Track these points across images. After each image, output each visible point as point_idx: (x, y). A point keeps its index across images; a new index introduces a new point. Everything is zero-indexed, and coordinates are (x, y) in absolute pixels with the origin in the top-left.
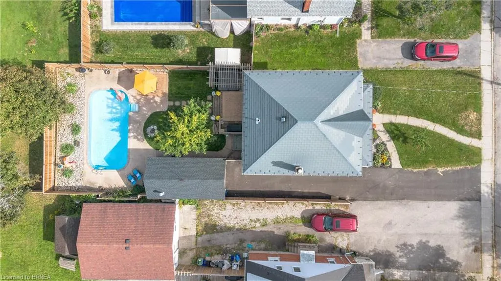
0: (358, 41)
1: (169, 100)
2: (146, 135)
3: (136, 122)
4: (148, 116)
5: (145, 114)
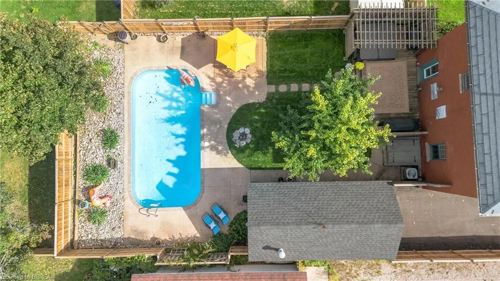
1: (269, 83)
2: (231, 144)
3: (215, 122)
4: (234, 111)
5: (230, 109)
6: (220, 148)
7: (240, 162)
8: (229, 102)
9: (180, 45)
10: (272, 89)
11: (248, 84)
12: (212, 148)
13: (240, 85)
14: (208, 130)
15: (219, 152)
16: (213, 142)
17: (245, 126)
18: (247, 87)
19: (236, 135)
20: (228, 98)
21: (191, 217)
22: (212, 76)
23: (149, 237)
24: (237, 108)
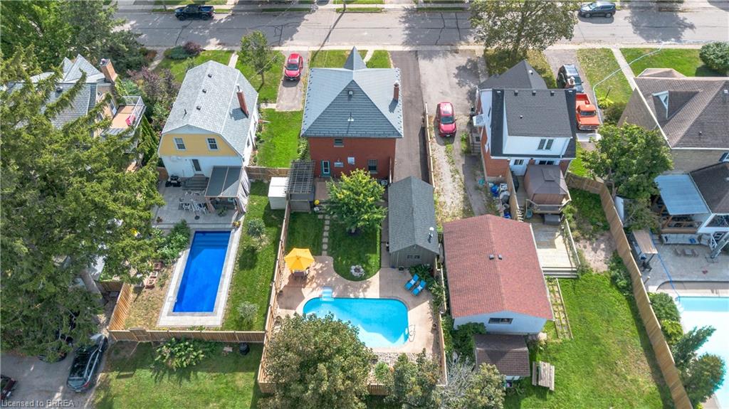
0: (277, 110)
1: (321, 255)
2: (362, 279)
3: (346, 289)
4: (338, 276)
5: (336, 278)
6: (365, 286)
7: (376, 273)
8: (331, 279)
9: (285, 310)
10: (325, 253)
11: (319, 267)
12: (365, 290)
13: (320, 272)
14: (351, 293)
15: (368, 287)
16: (361, 290)
17: (350, 269)
18: (321, 268)
19: (355, 274)
20: (329, 279)
21: (415, 306)
22: (311, 289)
23: (431, 335)
24: (336, 274)
